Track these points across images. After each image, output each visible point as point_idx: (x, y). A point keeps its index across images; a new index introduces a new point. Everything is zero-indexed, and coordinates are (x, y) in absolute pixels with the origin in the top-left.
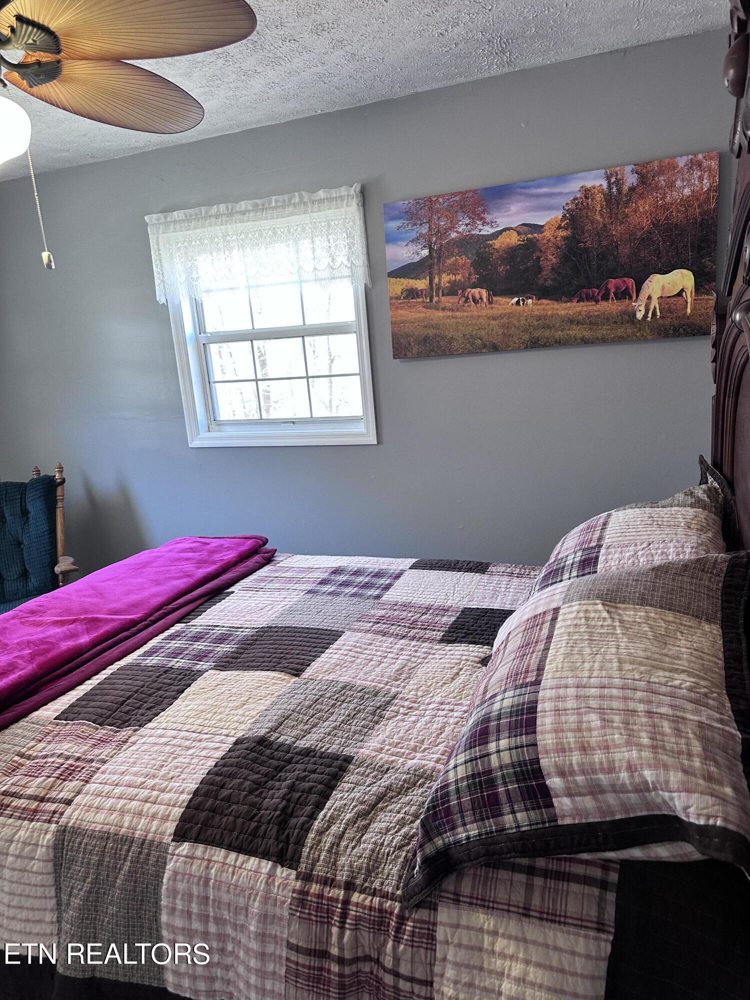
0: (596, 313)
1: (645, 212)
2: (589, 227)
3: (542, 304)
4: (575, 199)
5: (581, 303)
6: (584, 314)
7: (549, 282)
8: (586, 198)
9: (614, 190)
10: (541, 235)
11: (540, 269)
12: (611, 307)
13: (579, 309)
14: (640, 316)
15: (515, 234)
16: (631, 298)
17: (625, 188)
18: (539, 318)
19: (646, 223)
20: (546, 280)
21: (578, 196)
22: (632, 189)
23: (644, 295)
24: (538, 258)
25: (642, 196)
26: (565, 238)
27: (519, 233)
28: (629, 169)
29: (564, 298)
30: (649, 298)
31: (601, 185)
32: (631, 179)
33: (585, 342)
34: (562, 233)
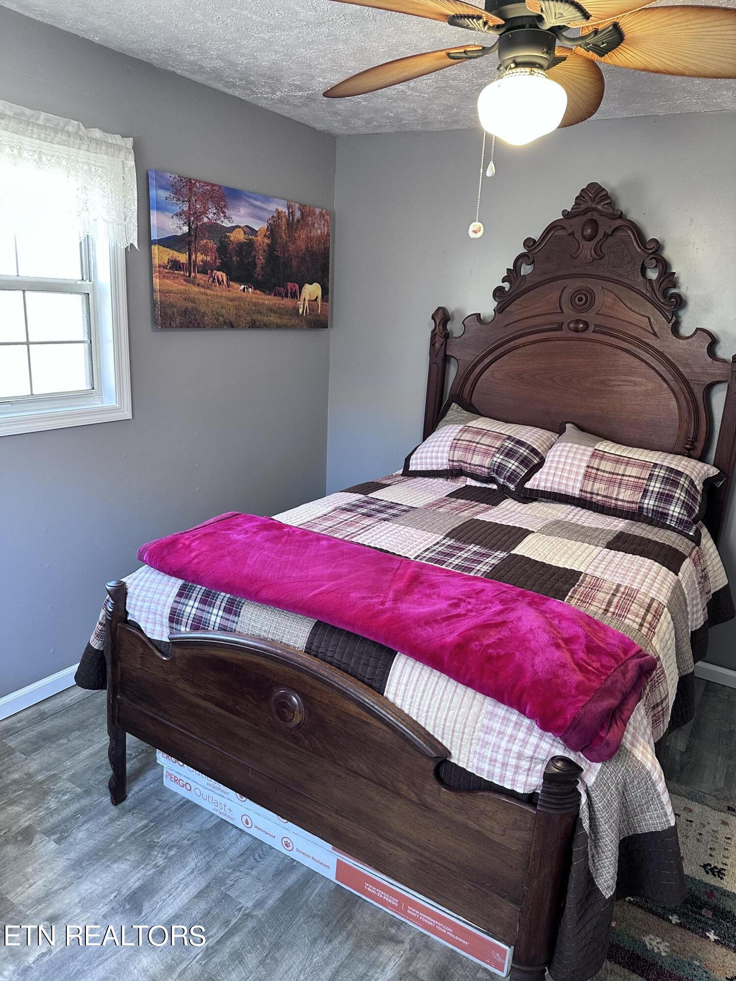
0: (283, 306)
1: (303, 239)
2: (279, 241)
3: (257, 294)
4: (273, 217)
6: (277, 305)
7: (260, 277)
8: (279, 219)
9: (291, 218)
10: (256, 238)
11: (255, 265)
12: (287, 302)
13: (274, 301)
14: (301, 311)
15: (242, 232)
16: (297, 298)
17: (296, 219)
18: (255, 305)
19: (303, 247)
20: (258, 275)
21: (275, 215)
22: (298, 221)
23: (302, 298)
24: (255, 256)
25: (302, 228)
26: (268, 245)
27: (245, 233)
28: (297, 206)
29: (267, 292)
30: (305, 300)
31: (285, 212)
32: (298, 214)
33: (278, 327)
34: (267, 241)
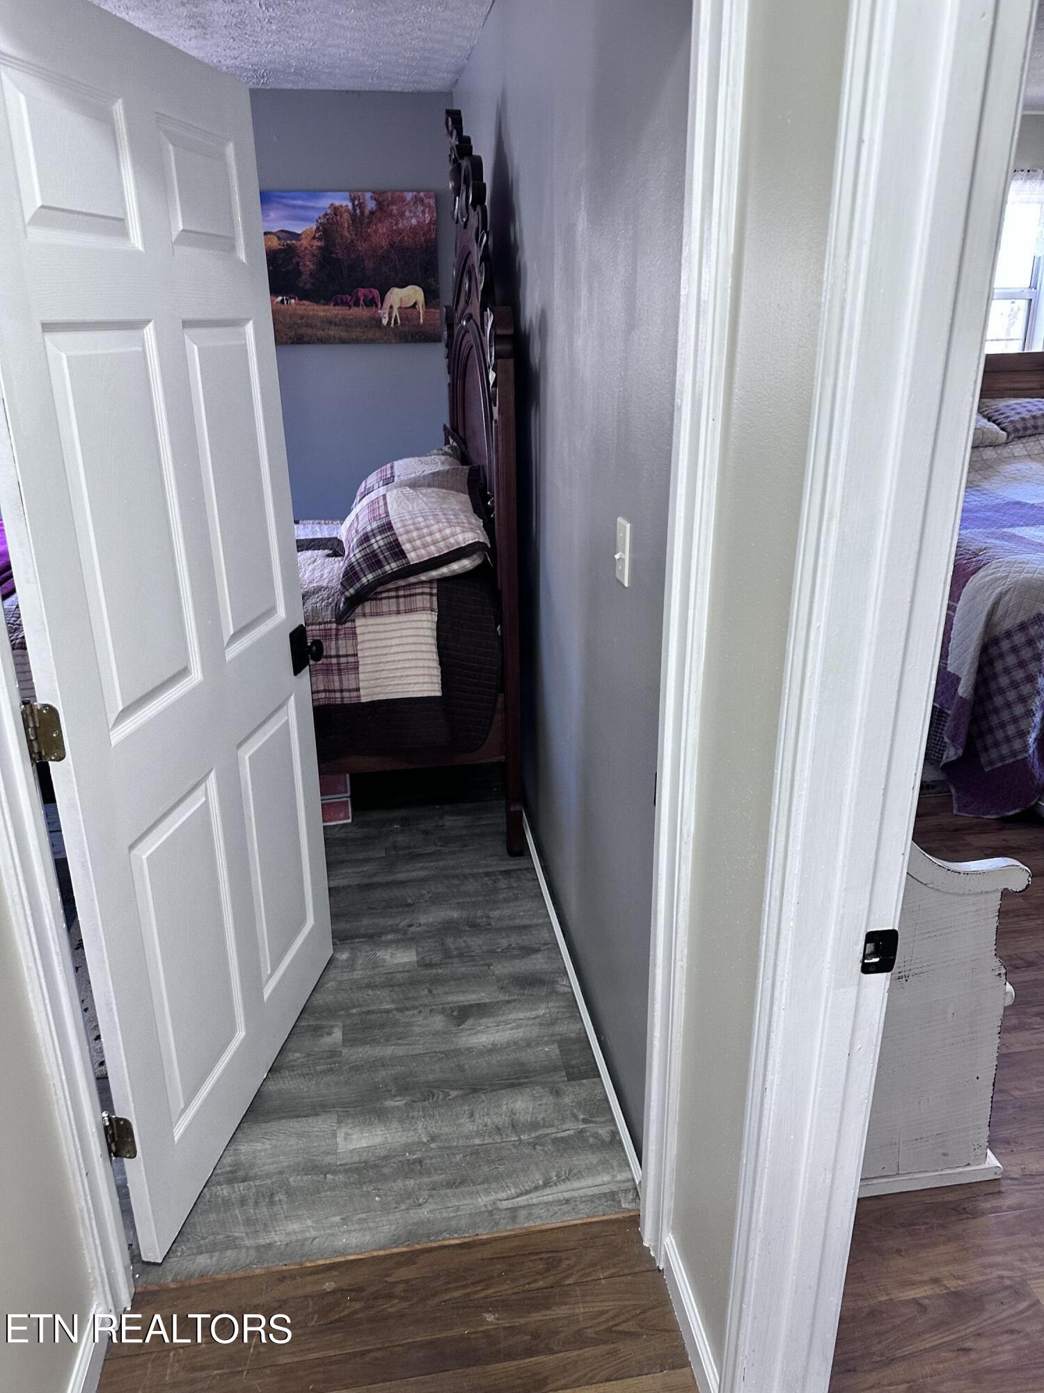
0: (350, 317)
1: (384, 234)
2: (338, 241)
3: (304, 305)
4: (326, 214)
5: (337, 307)
6: (340, 316)
7: (308, 286)
8: (336, 215)
9: (358, 211)
10: (299, 243)
11: (300, 274)
12: (361, 312)
13: (335, 312)
14: (385, 322)
15: (276, 238)
16: (377, 306)
17: (367, 212)
18: (302, 317)
19: (384, 243)
20: (306, 283)
21: (329, 212)
22: (372, 213)
23: (387, 305)
24: (298, 263)
25: (380, 220)
26: (319, 248)
27: (279, 239)
28: (368, 195)
29: (322, 301)
30: (391, 307)
31: (347, 206)
32: (371, 205)
33: (343, 341)
34: (317, 243)
